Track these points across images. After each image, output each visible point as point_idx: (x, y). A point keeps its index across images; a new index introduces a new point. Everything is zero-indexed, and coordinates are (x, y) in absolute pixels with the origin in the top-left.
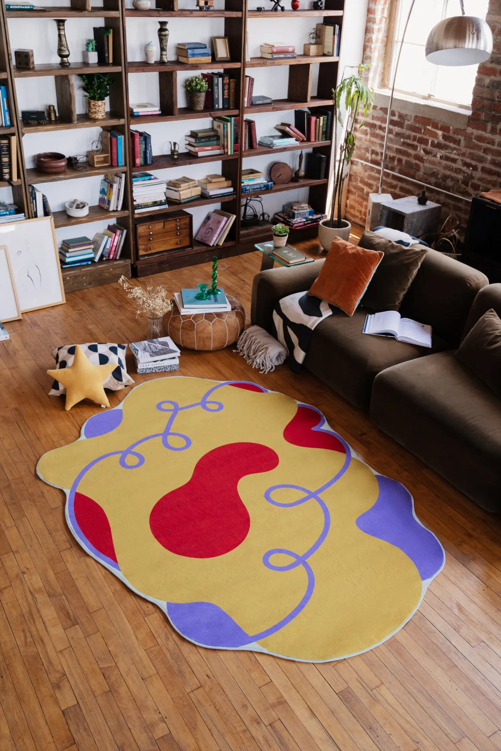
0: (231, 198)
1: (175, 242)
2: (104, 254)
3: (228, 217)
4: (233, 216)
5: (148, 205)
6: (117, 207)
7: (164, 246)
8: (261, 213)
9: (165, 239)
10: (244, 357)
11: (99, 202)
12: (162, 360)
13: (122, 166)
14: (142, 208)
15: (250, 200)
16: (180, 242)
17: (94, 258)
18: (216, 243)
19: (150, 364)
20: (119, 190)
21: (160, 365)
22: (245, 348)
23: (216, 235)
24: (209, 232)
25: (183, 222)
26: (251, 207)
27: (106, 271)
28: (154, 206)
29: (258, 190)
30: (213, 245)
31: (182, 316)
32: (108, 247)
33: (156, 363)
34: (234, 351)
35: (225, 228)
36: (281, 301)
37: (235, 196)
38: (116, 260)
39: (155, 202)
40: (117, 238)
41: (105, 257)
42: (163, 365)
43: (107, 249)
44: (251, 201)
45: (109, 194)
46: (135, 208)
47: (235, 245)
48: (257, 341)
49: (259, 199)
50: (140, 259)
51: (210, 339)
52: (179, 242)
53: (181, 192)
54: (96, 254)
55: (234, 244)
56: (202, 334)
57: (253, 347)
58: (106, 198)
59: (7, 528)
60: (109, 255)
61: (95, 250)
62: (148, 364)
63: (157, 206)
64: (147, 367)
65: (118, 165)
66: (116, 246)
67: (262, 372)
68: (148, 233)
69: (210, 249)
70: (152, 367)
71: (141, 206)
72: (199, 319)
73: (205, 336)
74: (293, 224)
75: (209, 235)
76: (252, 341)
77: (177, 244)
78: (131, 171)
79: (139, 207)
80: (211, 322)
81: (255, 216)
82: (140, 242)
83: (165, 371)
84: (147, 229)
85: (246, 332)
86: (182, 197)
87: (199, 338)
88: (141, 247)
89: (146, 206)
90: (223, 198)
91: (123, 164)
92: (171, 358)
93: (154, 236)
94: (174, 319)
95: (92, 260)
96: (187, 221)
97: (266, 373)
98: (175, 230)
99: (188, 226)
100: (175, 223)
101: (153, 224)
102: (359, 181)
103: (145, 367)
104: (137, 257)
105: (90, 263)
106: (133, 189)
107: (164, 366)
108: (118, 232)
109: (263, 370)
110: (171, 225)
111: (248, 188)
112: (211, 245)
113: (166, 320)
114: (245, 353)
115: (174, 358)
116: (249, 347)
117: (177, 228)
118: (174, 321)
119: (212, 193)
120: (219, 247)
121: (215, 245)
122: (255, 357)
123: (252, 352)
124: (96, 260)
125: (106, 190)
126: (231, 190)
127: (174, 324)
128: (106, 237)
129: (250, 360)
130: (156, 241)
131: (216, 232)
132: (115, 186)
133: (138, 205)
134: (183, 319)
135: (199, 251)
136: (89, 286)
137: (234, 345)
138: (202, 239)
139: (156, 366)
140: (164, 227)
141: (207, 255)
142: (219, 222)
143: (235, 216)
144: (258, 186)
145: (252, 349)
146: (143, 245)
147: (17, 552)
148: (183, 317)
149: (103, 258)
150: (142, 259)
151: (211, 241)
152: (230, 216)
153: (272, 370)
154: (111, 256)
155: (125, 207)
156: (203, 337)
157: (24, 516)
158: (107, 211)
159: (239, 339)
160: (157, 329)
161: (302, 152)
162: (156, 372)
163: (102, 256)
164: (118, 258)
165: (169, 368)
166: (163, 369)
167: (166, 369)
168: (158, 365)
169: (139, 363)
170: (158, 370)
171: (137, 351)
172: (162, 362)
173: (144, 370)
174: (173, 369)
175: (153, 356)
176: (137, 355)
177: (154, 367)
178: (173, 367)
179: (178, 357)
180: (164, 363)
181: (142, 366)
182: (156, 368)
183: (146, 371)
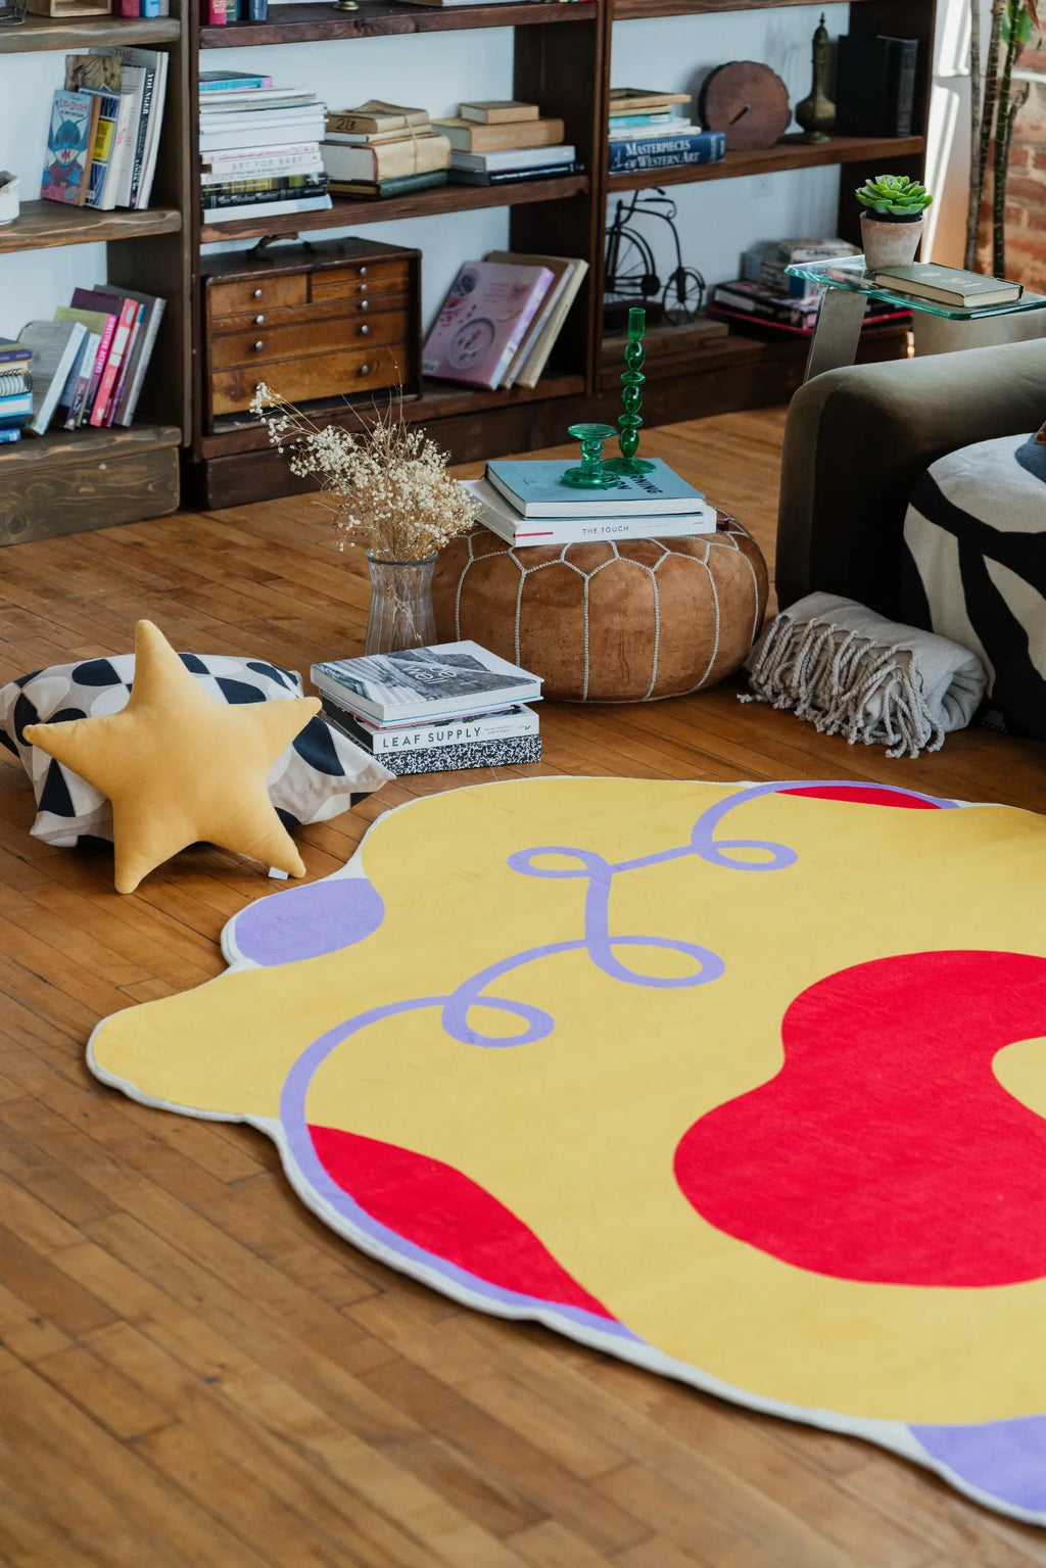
0: (569, 188)
1: (353, 367)
2: (68, 403)
3: (558, 271)
4: (576, 268)
5: (253, 193)
6: (134, 193)
7: (307, 380)
8: (673, 269)
9: (313, 350)
10: (798, 712)
11: (45, 186)
12: (468, 719)
13: (159, 18)
14: (232, 204)
15: (632, 210)
16: (370, 367)
17: (31, 418)
18: (513, 375)
19: (424, 732)
20: (145, 118)
21: (463, 739)
22: (797, 675)
23: (512, 345)
24: (474, 337)
25: (380, 283)
26: (634, 242)
27: (80, 473)
28: (279, 199)
29: (670, 159)
30: (501, 388)
31: (517, 550)
32: (86, 372)
33: (445, 729)
34: (745, 698)
35: (546, 313)
36: (936, 469)
37: (583, 179)
38: (118, 428)
39: (284, 182)
40: (123, 332)
41: (75, 416)
42: (474, 739)
43: (83, 380)
44: (635, 214)
45: (99, 143)
46: (207, 199)
47: (583, 394)
48: (848, 640)
49: (663, 208)
50: (217, 430)
51: (651, 640)
52: (365, 368)
53: (379, 150)
54: (38, 399)
55: (580, 389)
56: (617, 619)
57: (838, 664)
58: (82, 159)
59: (57, 1249)
60: (91, 406)
61: (36, 386)
62: (417, 731)
63: (288, 198)
64: (407, 747)
65: (142, 15)
66: (120, 370)
67: (898, 753)
68: (248, 319)
69: (484, 402)
70: (430, 746)
71: (228, 194)
72: (594, 558)
73: (632, 623)
74: (804, 315)
75: (477, 347)
76: (826, 641)
77: (359, 373)
78: (197, 44)
79: (222, 199)
80: (652, 565)
81: (650, 283)
82: (217, 357)
83: (486, 766)
84: (242, 303)
85: (785, 619)
86: (386, 171)
87: (604, 638)
88: (220, 379)
89: (249, 196)
90: (538, 184)
91: (165, 12)
93: (271, 334)
94: (483, 571)
95: (20, 422)
96: (398, 278)
97: (915, 754)
98: (351, 316)
99: (401, 296)
100: (352, 284)
101: (266, 283)
102: (1030, 162)
103: (401, 747)
104: (206, 423)
105: (14, 435)
106: (202, 119)
107: (478, 744)
108: (129, 310)
109: (896, 746)
110: (335, 291)
111: (631, 151)
112: (494, 383)
113: (445, 579)
114: (804, 692)
115: (516, 710)
116: (818, 671)
117: (360, 307)
118: (486, 575)
119: (495, 162)
120: (523, 397)
121: (508, 385)
122: (856, 700)
123: (835, 679)
124: (40, 427)
125: (82, 127)
126: (567, 154)
127: (486, 588)
128: (79, 330)
129: (833, 716)
130: (277, 356)
131: (507, 333)
132: (128, 105)
133: (218, 190)
134: (527, 568)
135: (443, 411)
136: (13, 538)
137: (735, 679)
138: (446, 365)
139: (444, 743)
140: (309, 299)
141: (477, 430)
142: (520, 292)
143: (583, 267)
144: (670, 146)
145: (836, 672)
146: (225, 370)
147: (147, 1318)
148: (523, 555)
149: (65, 421)
150: (222, 430)
151: (490, 370)
152: (565, 266)
153: (937, 746)
154: (99, 414)
155: (164, 195)
156: (621, 633)
157: (114, 1210)
158: (91, 210)
159: (757, 654)
160: (410, 615)
161: (822, 21)
162: (446, 771)
163: (61, 412)
164: (126, 420)
165: (502, 753)
166: (474, 758)
167: (489, 756)
168: (454, 741)
169: (378, 728)
170: (455, 758)
171: (357, 685)
172: (471, 726)
173: (399, 761)
174: (517, 757)
175: (436, 698)
176: (365, 695)
177: (438, 748)
178: (518, 746)
179: (532, 705)
180: (477, 732)
181: (389, 742)
182: (448, 753)
183: (406, 765)
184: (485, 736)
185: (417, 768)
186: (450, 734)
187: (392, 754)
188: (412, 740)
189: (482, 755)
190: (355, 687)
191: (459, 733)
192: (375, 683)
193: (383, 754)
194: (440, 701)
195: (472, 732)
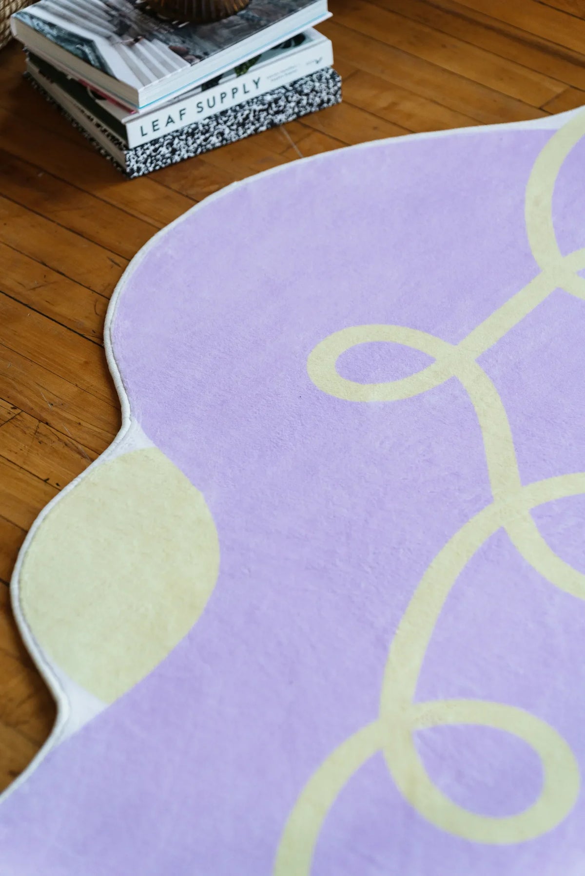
12: (241, 70)
19: (190, 105)
21: (241, 98)
33: (215, 92)
42: (254, 93)
64: (172, 128)
70: (200, 118)
83: (275, 126)
92: (287, 45)
103: (165, 130)
107: (259, 100)
115: (299, 39)
139: (217, 109)
162: (225, 144)
165: (293, 104)
166: (258, 120)
167: (277, 113)
168: (229, 103)
169: (130, 111)
170: (235, 127)
171: (87, 50)
172: (247, 78)
173: (164, 150)
174: (311, 105)
175: (201, 58)
176: (103, 68)
177: (210, 118)
178: (313, 90)
179: (322, 28)
180: (256, 83)
181: (148, 129)
182: (225, 122)
183: (174, 152)
184: (265, 87)
185: (187, 151)
186: (223, 96)
187: (154, 142)
188: (176, 116)
189: (268, 114)
190: (84, 53)
191: (234, 91)
192: (108, 38)
193: (142, 146)
194: (207, 60)
195: (251, 87)
